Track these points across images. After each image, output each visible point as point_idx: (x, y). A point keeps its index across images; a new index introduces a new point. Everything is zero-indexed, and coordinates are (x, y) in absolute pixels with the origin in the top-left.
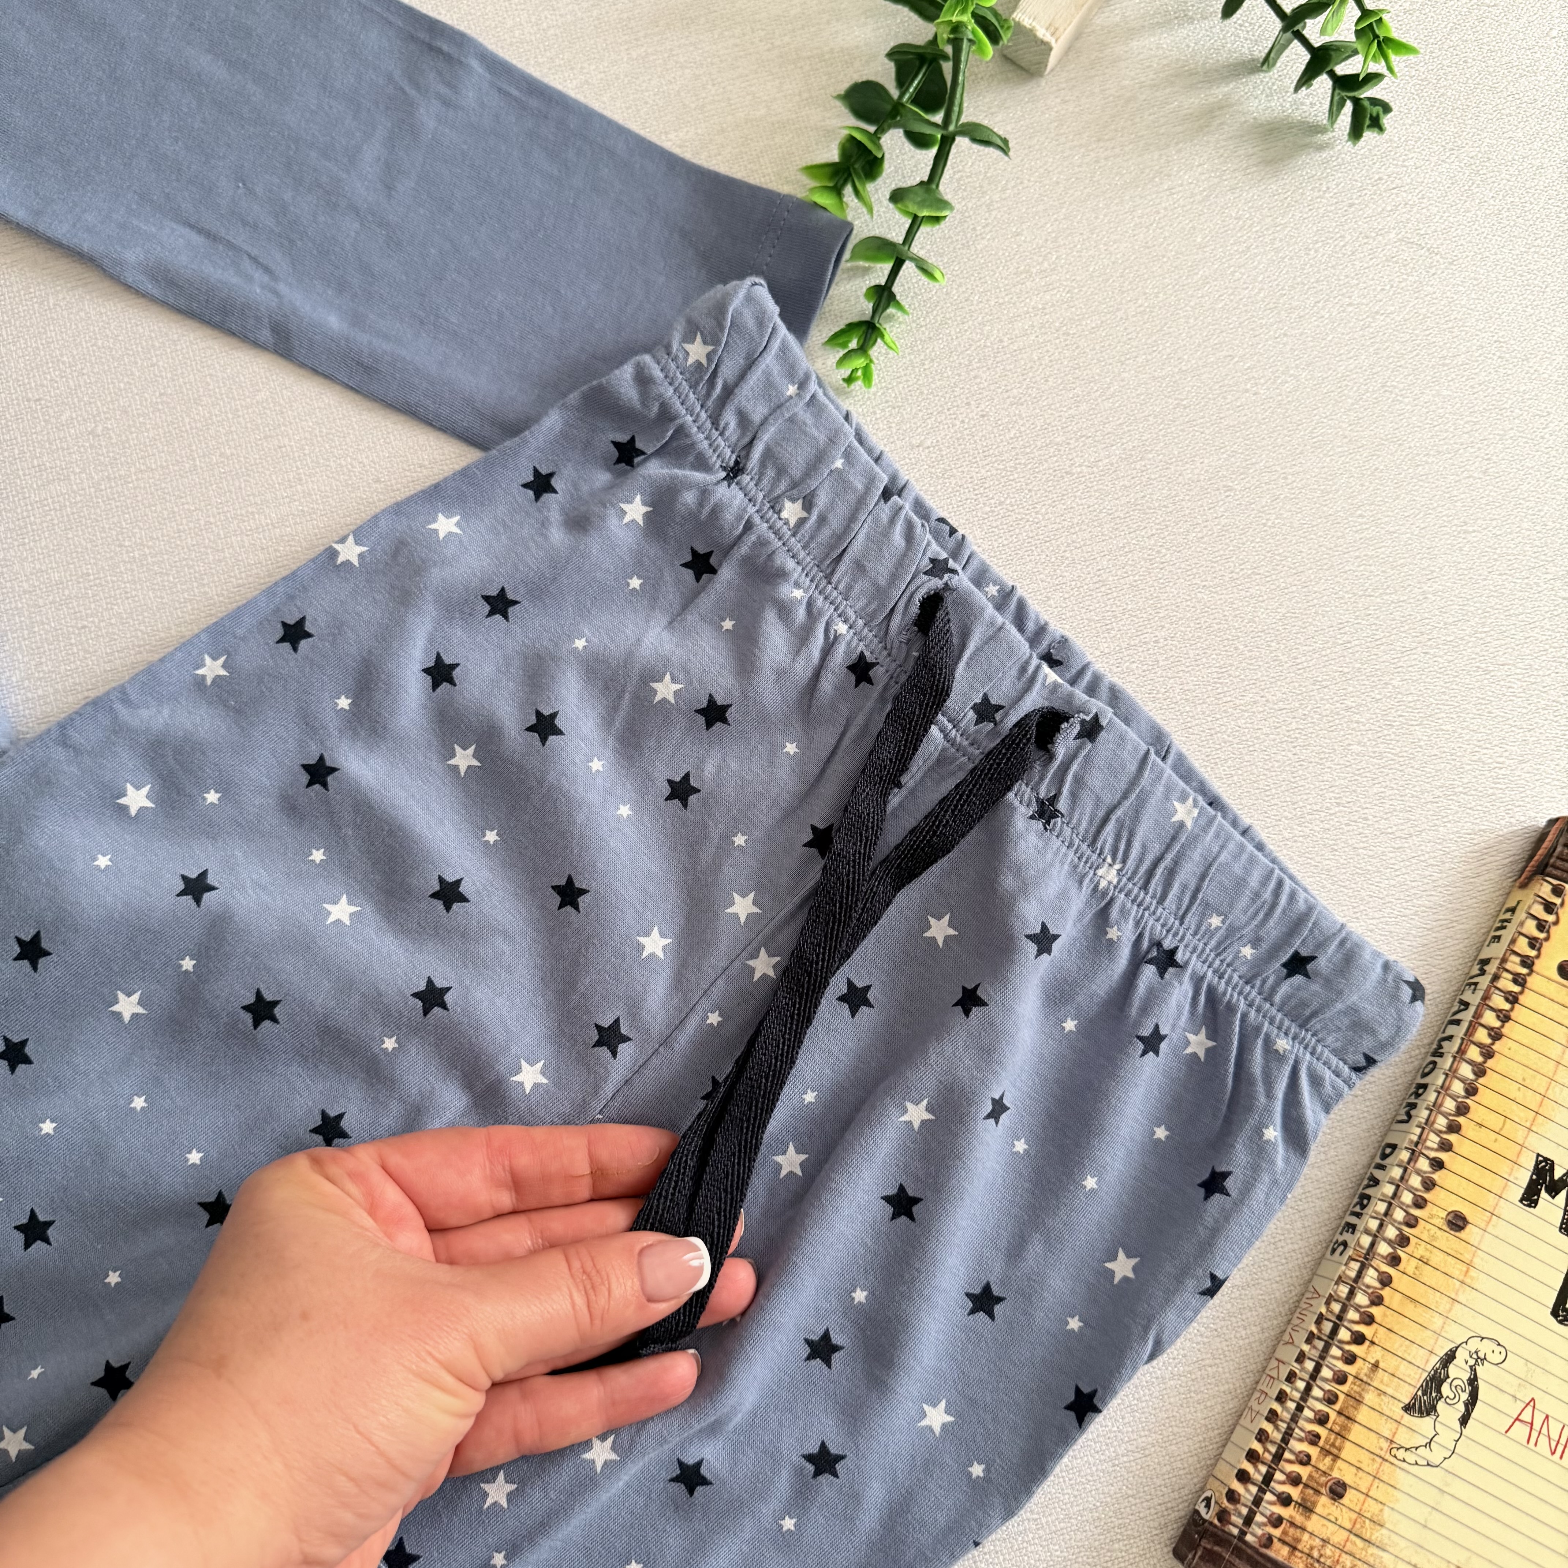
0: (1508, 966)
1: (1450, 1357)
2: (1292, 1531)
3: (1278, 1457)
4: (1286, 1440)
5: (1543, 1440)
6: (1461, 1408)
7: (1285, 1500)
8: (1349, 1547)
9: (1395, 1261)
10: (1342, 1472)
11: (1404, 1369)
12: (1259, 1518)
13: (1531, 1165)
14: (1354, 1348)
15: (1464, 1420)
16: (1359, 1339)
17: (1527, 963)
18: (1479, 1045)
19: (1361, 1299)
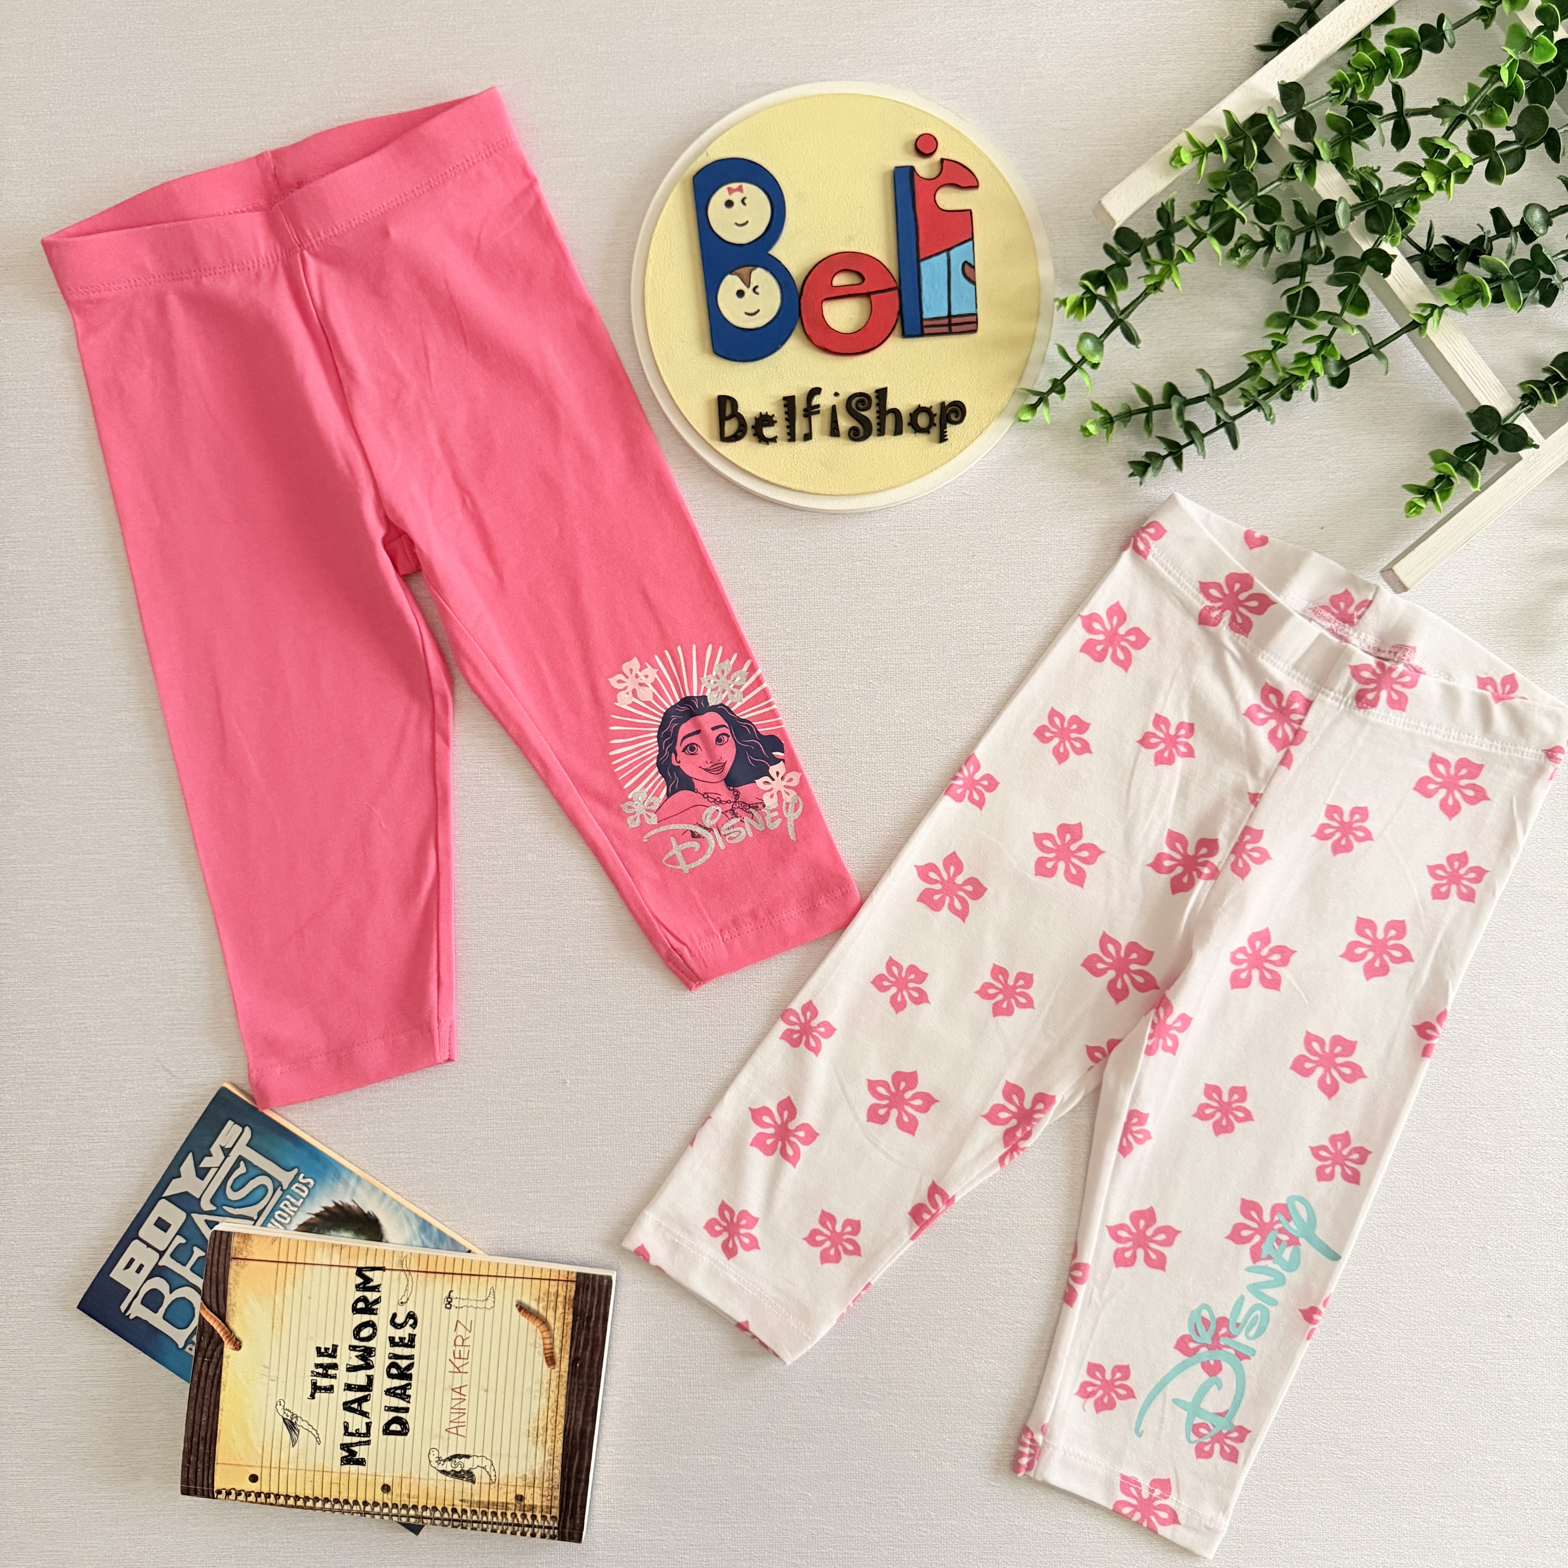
0: (264, 1501)
1: (444, 1472)
2: (545, 1510)
3: (518, 1525)
4: (510, 1525)
5: (461, 1420)
6: (463, 1460)
7: (534, 1517)
8: (540, 1485)
9: (415, 1507)
10: (511, 1498)
11: (458, 1488)
12: (546, 1524)
13: (347, 1466)
14: (459, 1511)
15: (468, 1457)
16: (454, 1510)
17: (258, 1495)
18: (305, 1503)
19: (437, 1515)
